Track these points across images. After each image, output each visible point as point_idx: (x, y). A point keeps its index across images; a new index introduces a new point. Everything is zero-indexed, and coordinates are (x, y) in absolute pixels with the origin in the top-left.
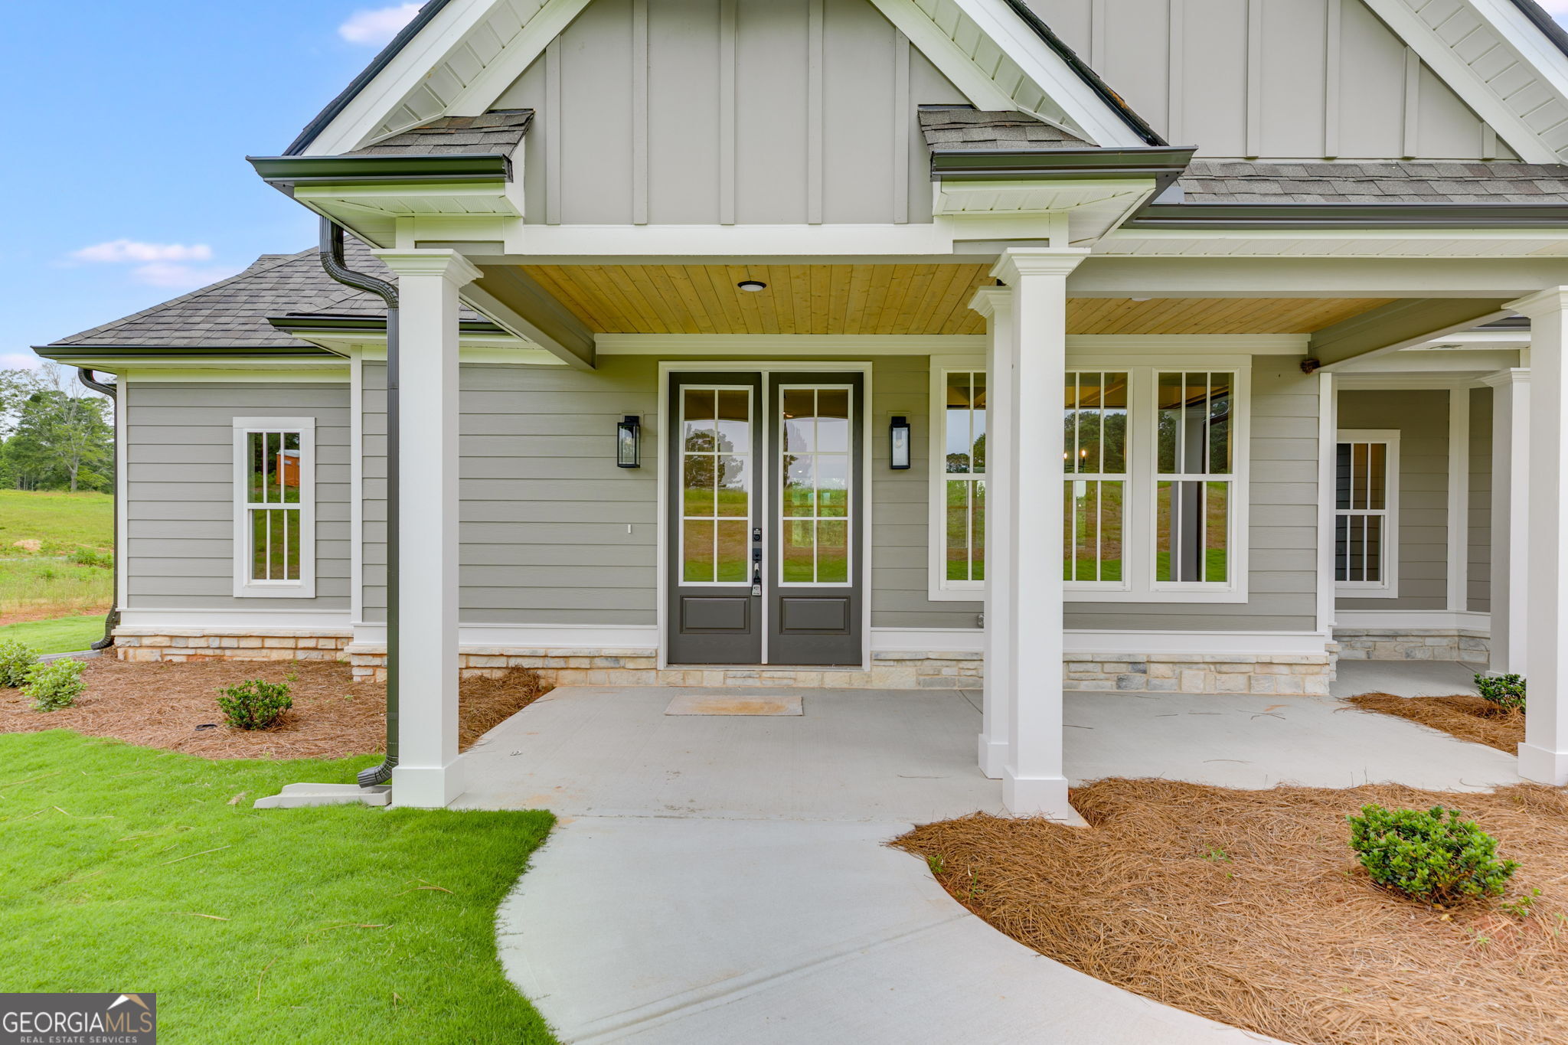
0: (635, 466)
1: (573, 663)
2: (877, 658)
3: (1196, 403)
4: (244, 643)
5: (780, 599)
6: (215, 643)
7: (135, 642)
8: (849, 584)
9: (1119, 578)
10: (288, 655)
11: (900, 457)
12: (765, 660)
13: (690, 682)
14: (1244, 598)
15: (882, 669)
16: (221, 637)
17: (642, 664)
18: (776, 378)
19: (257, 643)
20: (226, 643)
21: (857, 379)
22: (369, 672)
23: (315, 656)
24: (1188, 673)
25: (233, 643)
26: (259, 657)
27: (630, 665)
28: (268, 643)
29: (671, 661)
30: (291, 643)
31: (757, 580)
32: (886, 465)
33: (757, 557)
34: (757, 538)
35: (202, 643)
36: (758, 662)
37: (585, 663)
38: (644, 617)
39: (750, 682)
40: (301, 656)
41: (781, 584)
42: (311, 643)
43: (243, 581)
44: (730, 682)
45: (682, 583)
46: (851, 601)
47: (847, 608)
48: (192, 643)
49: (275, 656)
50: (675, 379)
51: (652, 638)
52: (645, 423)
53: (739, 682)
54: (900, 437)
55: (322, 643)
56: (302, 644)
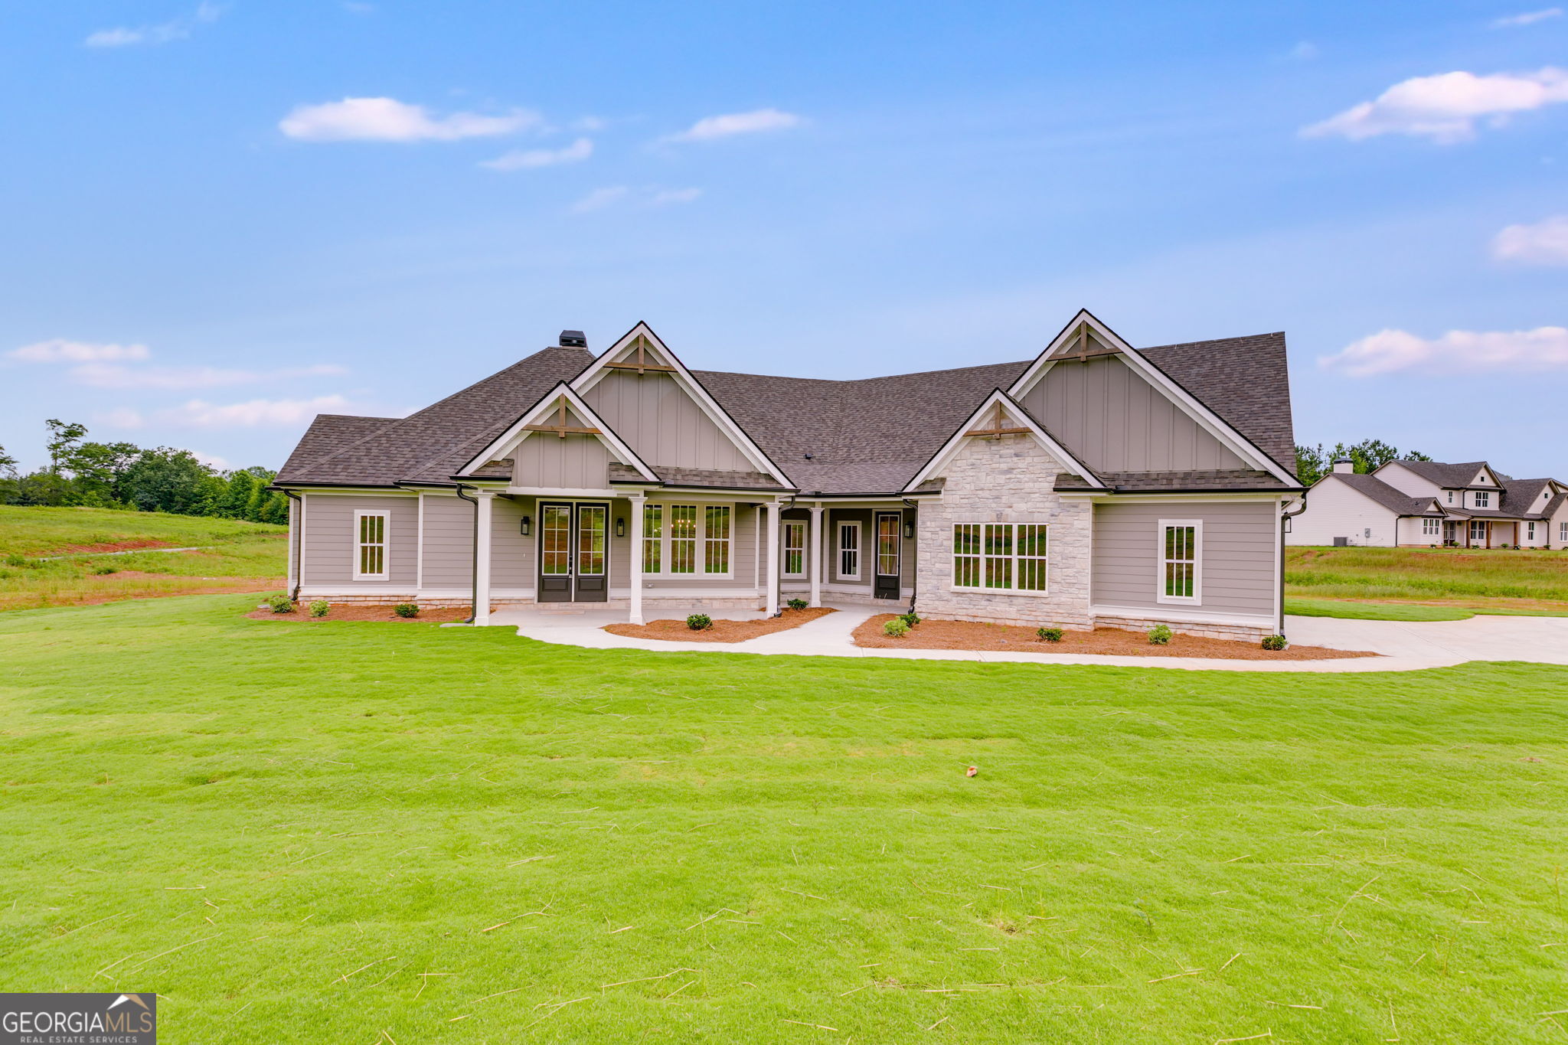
0: (528, 534)
1: (503, 602)
2: (612, 599)
3: (718, 514)
4: (357, 599)
5: (579, 579)
6: (345, 599)
7: (308, 599)
8: (603, 574)
9: (693, 572)
10: (377, 603)
11: (620, 533)
12: (573, 600)
13: (546, 608)
14: (733, 578)
15: (614, 602)
16: (347, 596)
17: (529, 602)
18: (578, 504)
19: (364, 599)
20: (349, 599)
21: (607, 505)
22: (424, 606)
23: (389, 603)
24: (714, 602)
25: (353, 599)
26: (363, 604)
27: (524, 602)
28: (368, 599)
29: (539, 601)
30: (378, 599)
31: (571, 573)
32: (615, 535)
33: (571, 565)
34: (571, 559)
35: (339, 599)
36: (571, 601)
37: (507, 602)
38: (530, 586)
39: (568, 607)
40: (382, 603)
41: (579, 574)
42: (388, 599)
43: (357, 574)
44: (561, 608)
45: (543, 574)
46: (604, 580)
47: (602, 582)
48: (334, 599)
49: (371, 604)
50: (542, 504)
51: (533, 593)
52: (531, 519)
53: (564, 608)
54: (620, 528)
55: (392, 599)
56: (383, 599)
